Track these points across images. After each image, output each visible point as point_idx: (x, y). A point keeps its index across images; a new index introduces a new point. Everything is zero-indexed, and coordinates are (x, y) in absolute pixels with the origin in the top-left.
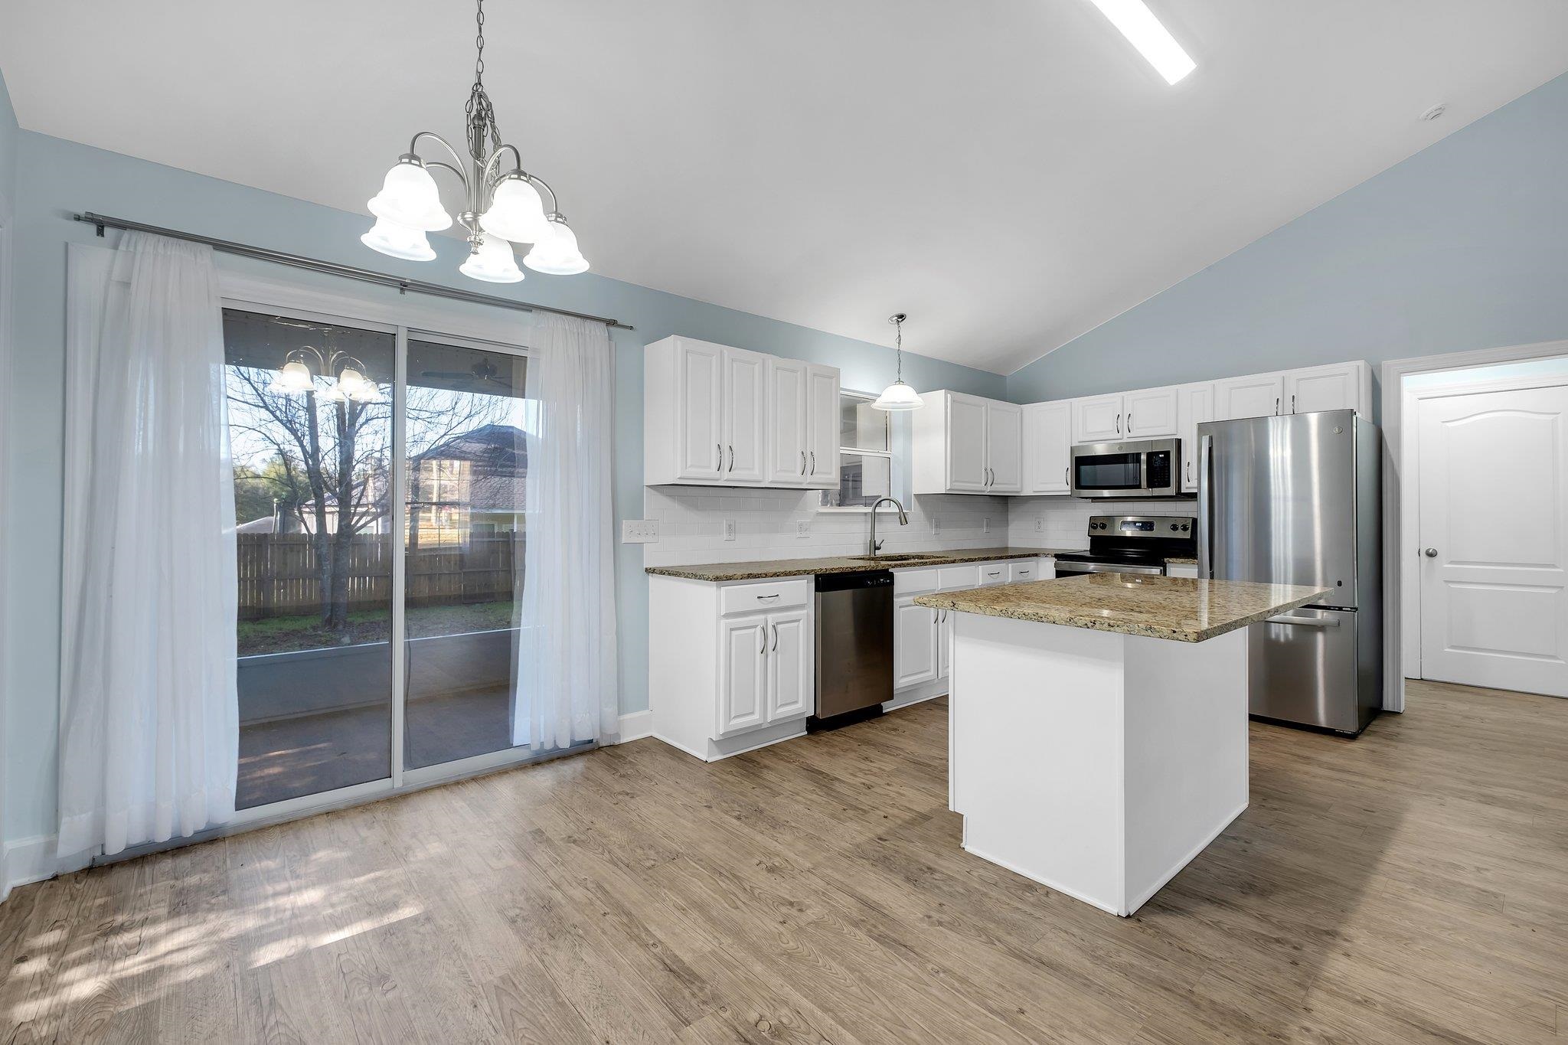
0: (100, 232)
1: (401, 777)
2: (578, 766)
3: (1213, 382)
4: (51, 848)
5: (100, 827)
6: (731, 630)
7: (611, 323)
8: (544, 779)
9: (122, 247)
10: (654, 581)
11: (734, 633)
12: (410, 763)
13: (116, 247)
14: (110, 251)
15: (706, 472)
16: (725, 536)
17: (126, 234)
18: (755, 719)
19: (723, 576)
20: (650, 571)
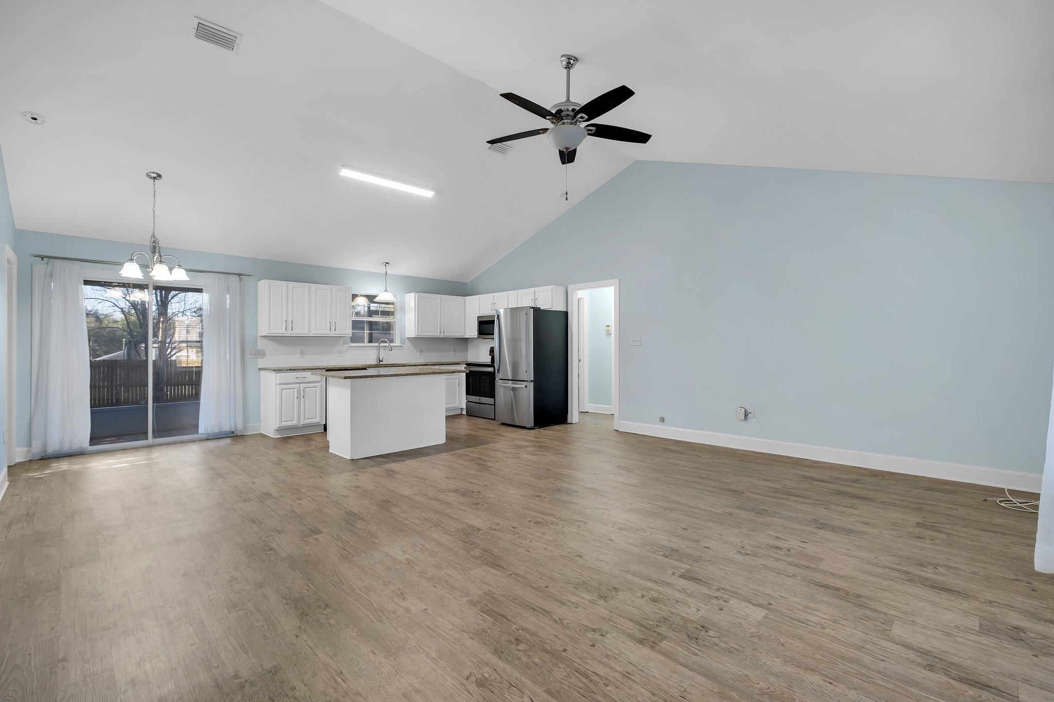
0: (42, 259)
1: (151, 440)
2: (228, 441)
3: (517, 291)
4: (29, 452)
5: (45, 445)
6: (282, 389)
7: (240, 275)
8: (212, 444)
9: (50, 264)
10: (262, 373)
11: (283, 391)
12: (154, 436)
13: (48, 264)
14: (45, 266)
15: (280, 331)
16: (299, 356)
17: (51, 260)
18: (295, 423)
19: (278, 370)
20: (260, 369)
